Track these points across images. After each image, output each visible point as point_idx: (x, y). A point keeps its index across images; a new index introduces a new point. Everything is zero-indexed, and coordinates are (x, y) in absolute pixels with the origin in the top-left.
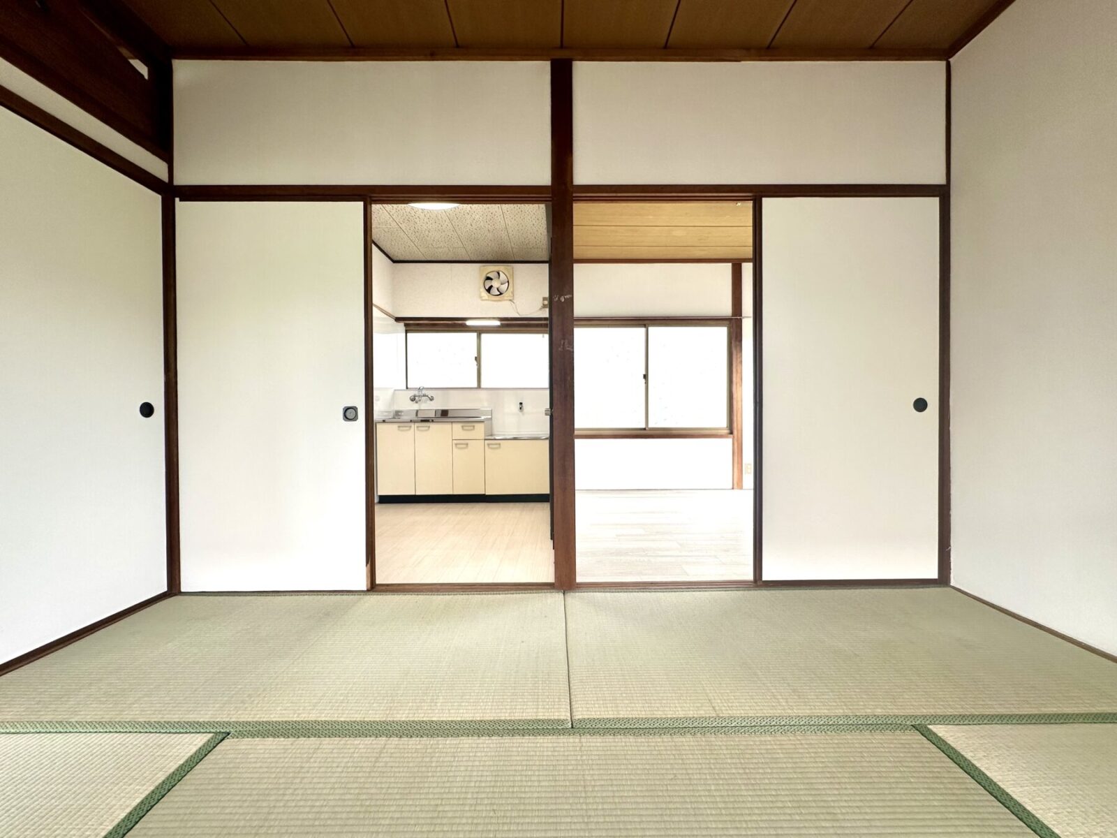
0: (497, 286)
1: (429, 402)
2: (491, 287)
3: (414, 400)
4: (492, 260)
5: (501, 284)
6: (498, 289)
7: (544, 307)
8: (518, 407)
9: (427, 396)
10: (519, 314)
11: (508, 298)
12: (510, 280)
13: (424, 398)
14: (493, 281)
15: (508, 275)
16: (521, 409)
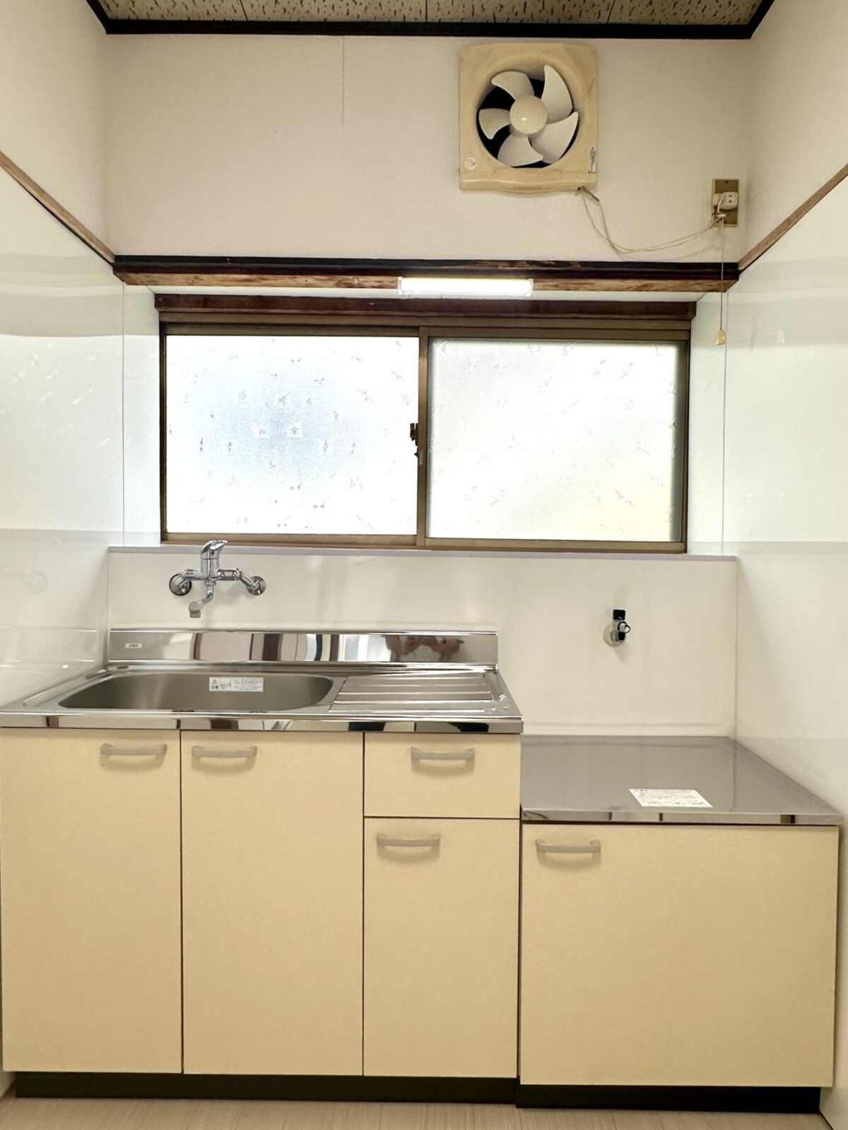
0: (532, 130)
1: (245, 601)
2: (505, 133)
3: (187, 592)
4: (515, 20)
5: (547, 123)
6: (532, 140)
7: (716, 222)
8: (605, 626)
9: (240, 578)
10: (613, 246)
11: (576, 181)
12: (583, 103)
13: (224, 586)
14: (514, 106)
15: (577, 83)
16: (622, 636)
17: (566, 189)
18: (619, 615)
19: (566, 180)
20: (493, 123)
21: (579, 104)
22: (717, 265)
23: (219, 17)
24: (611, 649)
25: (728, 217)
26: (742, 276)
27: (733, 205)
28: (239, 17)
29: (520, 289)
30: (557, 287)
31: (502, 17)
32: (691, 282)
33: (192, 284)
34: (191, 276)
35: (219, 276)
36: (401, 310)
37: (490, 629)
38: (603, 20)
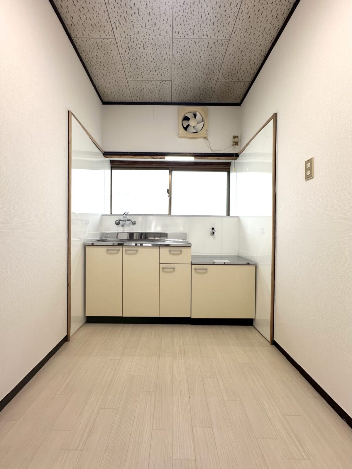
0: (194, 125)
1: (132, 226)
2: (188, 126)
3: (119, 224)
4: (190, 102)
5: (197, 124)
6: (194, 127)
7: (233, 145)
8: (210, 231)
9: (131, 221)
10: (211, 150)
11: (203, 136)
12: (205, 120)
13: (128, 222)
14: (190, 120)
15: (204, 116)
16: (213, 233)
17: (201, 138)
18: (213, 229)
19: (201, 136)
20: (186, 124)
21: (204, 120)
22: (234, 154)
23: (127, 101)
24: (212, 237)
25: (236, 143)
26: (239, 156)
27: (237, 141)
28: (131, 101)
29: (191, 159)
30: (200, 159)
31: (187, 102)
32: (229, 157)
33: (119, 158)
34: (120, 156)
35: (126, 156)
36: (165, 164)
37: (185, 232)
38: (209, 102)
